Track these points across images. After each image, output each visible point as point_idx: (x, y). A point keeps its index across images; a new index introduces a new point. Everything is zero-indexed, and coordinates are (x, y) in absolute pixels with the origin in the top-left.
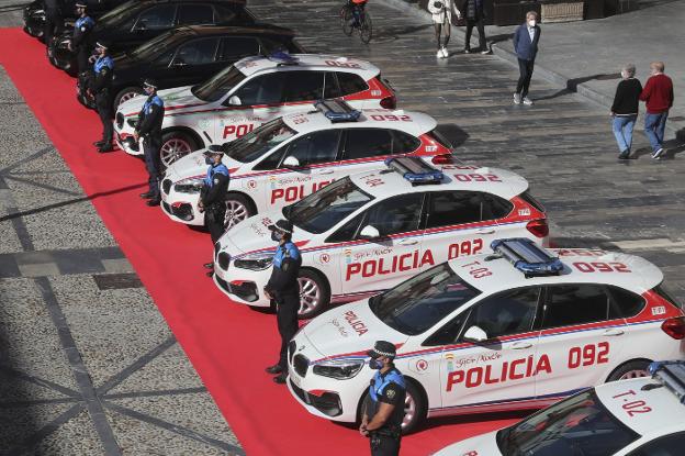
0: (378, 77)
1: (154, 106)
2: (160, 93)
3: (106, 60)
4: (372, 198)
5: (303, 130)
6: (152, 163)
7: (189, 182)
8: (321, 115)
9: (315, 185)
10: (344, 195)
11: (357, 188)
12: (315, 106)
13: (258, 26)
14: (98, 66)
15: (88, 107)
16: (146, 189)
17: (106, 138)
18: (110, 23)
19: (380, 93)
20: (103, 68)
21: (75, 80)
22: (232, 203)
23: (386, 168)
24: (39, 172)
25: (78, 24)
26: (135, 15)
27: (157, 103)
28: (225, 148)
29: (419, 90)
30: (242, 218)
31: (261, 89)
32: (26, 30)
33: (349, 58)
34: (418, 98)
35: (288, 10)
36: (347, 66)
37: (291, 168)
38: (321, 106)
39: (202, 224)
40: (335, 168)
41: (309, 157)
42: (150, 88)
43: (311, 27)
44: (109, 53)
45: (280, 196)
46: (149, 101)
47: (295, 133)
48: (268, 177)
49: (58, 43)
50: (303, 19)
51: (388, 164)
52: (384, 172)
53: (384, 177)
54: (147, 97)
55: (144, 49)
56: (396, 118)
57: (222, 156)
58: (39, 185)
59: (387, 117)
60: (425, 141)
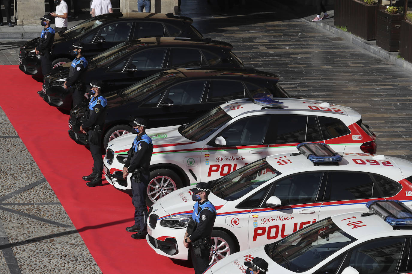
0: (359, 123)
1: (143, 144)
2: (149, 132)
3: (100, 98)
4: (353, 239)
5: (286, 171)
6: (139, 198)
7: (174, 218)
8: (303, 158)
9: (296, 225)
10: (325, 236)
11: (338, 229)
12: (298, 148)
13: (243, 70)
14: (92, 105)
15: (78, 142)
16: (133, 223)
17: (95, 172)
18: (101, 63)
19: (361, 137)
20: (96, 106)
21: (67, 117)
22: (216, 239)
23: (367, 211)
24: (30, 204)
25: (74, 64)
26: (126, 57)
27: (146, 140)
28: (210, 186)
29: (398, 136)
30: (224, 254)
31: (245, 131)
32: (21, 68)
33: (331, 103)
34: (397, 143)
35: (271, 55)
36: (329, 111)
37: (273, 207)
38: (303, 148)
39: (186, 258)
40: (316, 209)
41: (290, 197)
42: (139, 127)
43: (293, 72)
44: (102, 92)
45: (263, 234)
46: (139, 138)
47: (279, 173)
48: (251, 215)
49: (52, 82)
50: (286, 64)
51: (370, 208)
52: (365, 215)
53: (365, 220)
54: (136, 135)
55: (134, 89)
56: (376, 163)
57: (207, 194)
58: (29, 216)
59: (368, 161)
60: (405, 186)
